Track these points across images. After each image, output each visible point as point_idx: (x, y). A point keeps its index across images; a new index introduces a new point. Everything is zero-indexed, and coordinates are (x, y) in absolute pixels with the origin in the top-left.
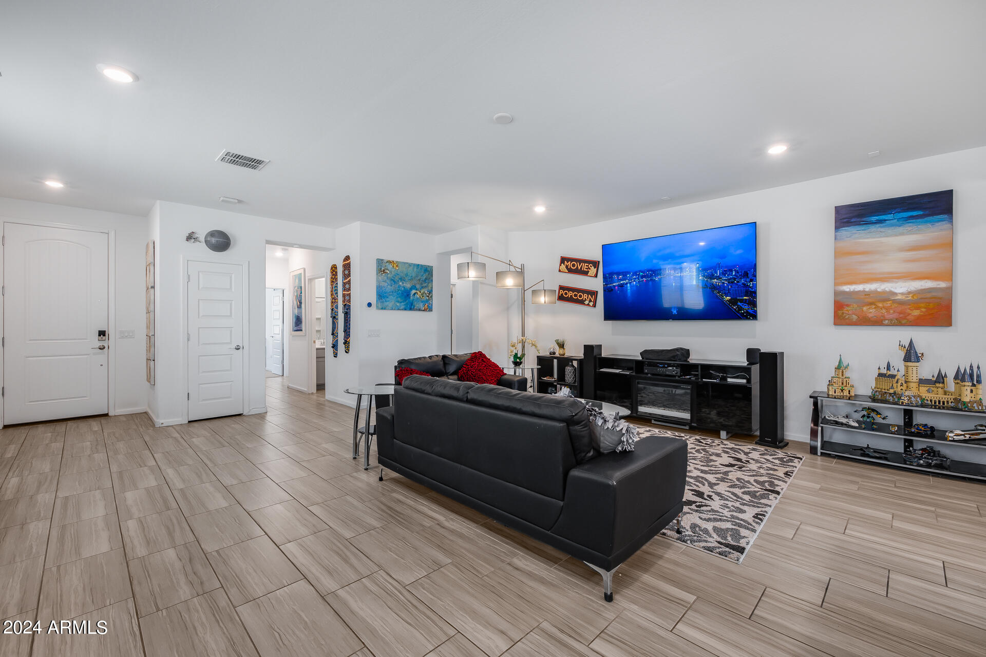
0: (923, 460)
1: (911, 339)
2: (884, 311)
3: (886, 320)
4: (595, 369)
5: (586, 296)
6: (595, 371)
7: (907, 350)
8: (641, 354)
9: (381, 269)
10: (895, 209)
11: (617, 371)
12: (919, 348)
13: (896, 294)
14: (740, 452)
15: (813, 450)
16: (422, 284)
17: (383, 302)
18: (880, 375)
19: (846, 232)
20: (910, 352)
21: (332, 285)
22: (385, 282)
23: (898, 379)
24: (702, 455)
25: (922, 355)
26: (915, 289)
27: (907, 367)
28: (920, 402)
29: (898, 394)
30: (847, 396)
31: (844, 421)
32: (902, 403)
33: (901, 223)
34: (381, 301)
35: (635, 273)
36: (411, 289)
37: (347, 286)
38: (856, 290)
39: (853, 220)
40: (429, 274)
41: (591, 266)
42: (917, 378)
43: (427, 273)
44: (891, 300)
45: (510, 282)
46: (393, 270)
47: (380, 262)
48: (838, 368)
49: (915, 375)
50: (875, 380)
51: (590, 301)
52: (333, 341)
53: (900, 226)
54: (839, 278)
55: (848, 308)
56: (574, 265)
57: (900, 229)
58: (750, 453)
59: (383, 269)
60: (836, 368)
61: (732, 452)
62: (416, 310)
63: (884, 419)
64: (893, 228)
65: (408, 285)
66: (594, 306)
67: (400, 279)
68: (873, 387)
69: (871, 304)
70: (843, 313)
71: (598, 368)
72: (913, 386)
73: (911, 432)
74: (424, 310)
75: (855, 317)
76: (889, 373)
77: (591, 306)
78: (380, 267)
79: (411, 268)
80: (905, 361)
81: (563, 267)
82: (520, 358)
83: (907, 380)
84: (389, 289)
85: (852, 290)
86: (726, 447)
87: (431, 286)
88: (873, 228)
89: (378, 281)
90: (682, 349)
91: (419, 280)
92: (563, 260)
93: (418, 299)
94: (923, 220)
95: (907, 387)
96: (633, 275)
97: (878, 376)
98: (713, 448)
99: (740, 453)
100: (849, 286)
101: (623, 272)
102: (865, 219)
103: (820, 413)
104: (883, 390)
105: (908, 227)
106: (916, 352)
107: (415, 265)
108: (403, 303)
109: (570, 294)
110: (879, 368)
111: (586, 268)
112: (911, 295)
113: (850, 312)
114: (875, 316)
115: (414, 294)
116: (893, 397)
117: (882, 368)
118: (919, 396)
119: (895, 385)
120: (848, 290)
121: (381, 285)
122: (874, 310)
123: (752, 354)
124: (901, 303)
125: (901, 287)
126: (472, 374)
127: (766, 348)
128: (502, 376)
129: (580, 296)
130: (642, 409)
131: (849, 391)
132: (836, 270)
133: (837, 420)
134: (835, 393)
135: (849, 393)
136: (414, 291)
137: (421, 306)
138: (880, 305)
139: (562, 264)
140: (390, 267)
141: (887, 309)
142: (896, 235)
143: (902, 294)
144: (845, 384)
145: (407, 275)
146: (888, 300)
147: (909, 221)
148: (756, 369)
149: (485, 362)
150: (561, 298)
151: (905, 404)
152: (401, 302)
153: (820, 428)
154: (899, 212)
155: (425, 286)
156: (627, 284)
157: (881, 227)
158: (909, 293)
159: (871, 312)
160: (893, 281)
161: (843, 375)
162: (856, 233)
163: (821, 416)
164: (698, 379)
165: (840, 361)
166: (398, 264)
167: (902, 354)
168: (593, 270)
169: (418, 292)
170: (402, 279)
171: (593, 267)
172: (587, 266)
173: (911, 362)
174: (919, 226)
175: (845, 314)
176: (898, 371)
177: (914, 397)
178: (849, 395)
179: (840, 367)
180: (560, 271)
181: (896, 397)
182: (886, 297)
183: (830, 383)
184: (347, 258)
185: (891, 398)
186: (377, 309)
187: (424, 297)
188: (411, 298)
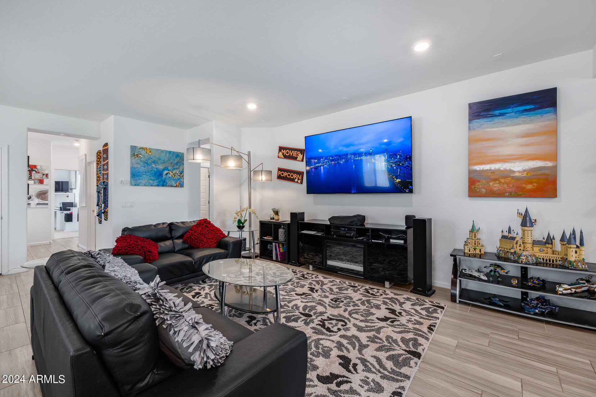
0: (538, 309)
1: (527, 208)
2: (505, 186)
3: (507, 192)
4: (298, 231)
5: (295, 175)
6: (298, 233)
7: (523, 217)
8: (329, 220)
9: (135, 154)
10: (513, 104)
11: (313, 233)
12: (533, 215)
13: (514, 172)
14: (397, 302)
15: (453, 299)
16: (173, 166)
17: (136, 180)
18: (504, 237)
19: (477, 123)
20: (526, 219)
21: (97, 166)
22: (139, 164)
23: (517, 241)
24: (365, 307)
25: (535, 221)
26: (528, 168)
27: (524, 231)
28: (535, 261)
29: (518, 254)
30: (478, 254)
31: (476, 274)
32: (521, 262)
33: (518, 115)
34: (134, 178)
35: (326, 158)
36: (164, 170)
37: (105, 167)
38: (485, 169)
39: (482, 114)
40: (180, 159)
41: (299, 153)
42: (531, 240)
43: (179, 158)
44: (511, 177)
45: (232, 164)
46: (146, 155)
47: (133, 148)
48: (472, 231)
49: (530, 237)
50: (499, 241)
51: (299, 179)
52: (98, 211)
53: (516, 118)
54: (472, 159)
55: (478, 183)
56: (287, 153)
57: (517, 120)
58: (404, 303)
59: (136, 154)
60: (470, 231)
61: (390, 303)
62: (169, 186)
63: (506, 273)
64: (511, 119)
65: (161, 167)
66: (302, 183)
67: (152, 162)
68: (498, 247)
69: (496, 180)
70: (475, 187)
71: (300, 231)
72: (529, 246)
73: (528, 285)
74: (176, 186)
75: (484, 190)
76: (510, 235)
77: (299, 183)
78: (133, 152)
79: (164, 154)
80: (522, 226)
81: (281, 154)
82: (243, 224)
83: (524, 241)
84: (142, 169)
85: (481, 169)
86: (386, 297)
87: (182, 168)
88: (497, 120)
89: (132, 163)
90: (359, 216)
91: (171, 163)
92: (281, 149)
93: (170, 178)
94: (534, 112)
95: (524, 247)
96: (325, 159)
97: (502, 238)
98: (376, 299)
99: (396, 304)
100: (479, 166)
101: (318, 157)
102: (490, 113)
103: (458, 268)
104: (506, 250)
105: (523, 118)
106: (530, 219)
107: (167, 151)
108: (155, 181)
109: (285, 174)
110: (502, 232)
111: (296, 155)
112: (525, 173)
113: (480, 187)
114: (499, 190)
115: (167, 174)
116: (514, 255)
117: (504, 231)
118: (534, 255)
119: (515, 246)
120: (478, 169)
121: (134, 166)
122: (498, 185)
123: (409, 219)
124: (517, 179)
125: (518, 167)
126: (194, 237)
127: (420, 215)
128: (222, 238)
129: (292, 176)
130: (330, 263)
131: (480, 250)
132: (470, 153)
133: (471, 273)
134: (469, 251)
135: (480, 252)
136: (166, 172)
137: (173, 183)
138: (503, 181)
139: (280, 152)
140: (143, 152)
141: (508, 184)
142: (514, 125)
143: (519, 172)
144: (477, 244)
145: (159, 159)
146: (509, 177)
147: (523, 114)
148: (410, 232)
149: (207, 227)
150: (279, 177)
151: (523, 263)
152: (154, 180)
153: (458, 281)
154: (516, 107)
155: (177, 168)
156: (320, 166)
157: (503, 119)
158: (524, 171)
159: (496, 186)
160: (512, 162)
161: (475, 237)
162: (484, 124)
163: (459, 269)
164: (369, 240)
165: (473, 226)
166: (151, 150)
167: (520, 220)
168: (300, 157)
169: (170, 172)
170: (154, 162)
171: (300, 154)
172: (296, 153)
173: (527, 227)
174: (531, 118)
175: (476, 188)
176: (517, 234)
177: (530, 256)
178: (480, 253)
179: (474, 231)
180: (278, 157)
181: (516, 256)
182: (507, 174)
183: (466, 244)
184: (106, 145)
185: (512, 256)
186: (131, 185)
187: (175, 177)
188: (164, 177)
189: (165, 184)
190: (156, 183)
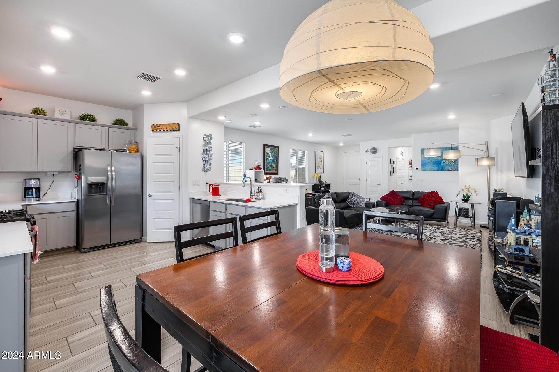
9: (423, 153)
17: (424, 167)
22: (425, 158)
36: (442, 160)
47: (423, 150)
62: (446, 170)
65: (440, 159)
74: (452, 170)
84: (428, 161)
93: (447, 165)
107: (444, 147)
115: (444, 162)
121: (423, 160)
137: (450, 168)
169: (447, 161)
186: (422, 170)
187: (451, 164)
188: (442, 164)
189: (443, 169)
190: (436, 168)
